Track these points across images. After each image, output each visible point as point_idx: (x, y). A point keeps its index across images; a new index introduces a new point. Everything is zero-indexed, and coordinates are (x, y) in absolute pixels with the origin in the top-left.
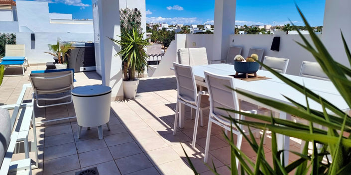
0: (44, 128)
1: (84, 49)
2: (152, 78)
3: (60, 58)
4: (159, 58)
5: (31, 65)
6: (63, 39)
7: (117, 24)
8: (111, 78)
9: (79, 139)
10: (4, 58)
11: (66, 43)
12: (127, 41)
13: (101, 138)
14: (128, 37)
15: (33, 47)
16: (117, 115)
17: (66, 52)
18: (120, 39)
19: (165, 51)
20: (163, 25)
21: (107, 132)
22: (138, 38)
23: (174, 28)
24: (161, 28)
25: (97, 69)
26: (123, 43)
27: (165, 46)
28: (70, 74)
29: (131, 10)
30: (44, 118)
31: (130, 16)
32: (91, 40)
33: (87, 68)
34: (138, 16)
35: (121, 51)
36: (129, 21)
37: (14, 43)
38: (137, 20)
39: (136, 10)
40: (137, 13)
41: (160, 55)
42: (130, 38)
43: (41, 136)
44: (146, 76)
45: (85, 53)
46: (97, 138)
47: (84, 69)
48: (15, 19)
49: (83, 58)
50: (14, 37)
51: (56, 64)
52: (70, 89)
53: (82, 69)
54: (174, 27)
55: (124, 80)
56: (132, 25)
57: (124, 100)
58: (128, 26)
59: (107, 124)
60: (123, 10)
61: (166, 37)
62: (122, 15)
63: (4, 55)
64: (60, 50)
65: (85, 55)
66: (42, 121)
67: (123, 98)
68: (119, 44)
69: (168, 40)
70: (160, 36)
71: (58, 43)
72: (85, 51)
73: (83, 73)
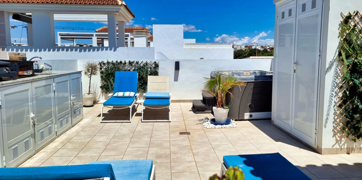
1: (253, 85)
3: (220, 99)
5: (172, 101)
15: (176, 79)
17: (229, 90)
25: (273, 117)
33: (256, 115)
37: (156, 74)
45: (253, 91)
47: (251, 116)
49: (250, 98)
50: (157, 66)
51: (214, 108)
53: (247, 116)
65: (253, 94)
72: (254, 88)
73: (248, 121)
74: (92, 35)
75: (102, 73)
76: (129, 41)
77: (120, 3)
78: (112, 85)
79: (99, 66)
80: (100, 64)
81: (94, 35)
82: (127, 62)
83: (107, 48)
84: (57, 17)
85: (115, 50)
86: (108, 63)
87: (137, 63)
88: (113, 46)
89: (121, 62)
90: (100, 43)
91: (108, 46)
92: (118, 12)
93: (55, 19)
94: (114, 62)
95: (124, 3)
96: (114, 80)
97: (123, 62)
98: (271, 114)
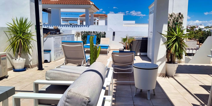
0: (116, 85)
1: (141, 41)
2: (188, 64)
3: (127, 46)
4: (194, 51)
5: (112, 50)
6: (130, 35)
7: (165, 23)
8: (157, 60)
9: (135, 96)
10: (100, 45)
11: (131, 38)
12: (171, 35)
13: (149, 99)
14: (173, 32)
15: (113, 40)
16: (160, 86)
17: (131, 43)
18: (167, 34)
19: (199, 47)
20: (199, 26)
21: (153, 96)
22: (180, 33)
23: (209, 29)
24: (197, 29)
25: (148, 55)
26: (168, 36)
27: (200, 43)
28: (133, 55)
29: (176, 14)
30: (116, 80)
31: (175, 18)
32: (146, 36)
33: (142, 54)
34: (181, 18)
35: (166, 41)
36: (174, 22)
37: (104, 37)
38: (180, 21)
39: (180, 14)
40: (180, 16)
41: (195, 49)
42: (174, 33)
43: (114, 89)
44: (183, 62)
45: (141, 44)
46: (147, 98)
47: (140, 54)
48: (106, 24)
49: (140, 47)
50: (105, 34)
51: (124, 50)
52: (131, 64)
53: (138, 54)
54: (210, 27)
55: (167, 63)
56: (176, 25)
57: (166, 77)
58: (173, 25)
59: (153, 90)
60: (170, 14)
61: (202, 36)
62: (169, 18)
63: (99, 43)
64: (127, 41)
65: (141, 45)
66: (115, 81)
67: (165, 75)
68: (165, 37)
69: (203, 38)
70: (196, 35)
71: (127, 37)
72: (142, 42)
73: (139, 56)
74: (78, 19)
75: (82, 36)
76: (96, 22)
77: (91, 3)
78: (86, 41)
79: (81, 33)
80: (81, 32)
81: (79, 19)
82: (93, 31)
83: (85, 26)
84: (62, 10)
85: (88, 27)
86: (85, 32)
87: (97, 32)
88: (88, 25)
89: (90, 32)
90: (82, 23)
91: (85, 25)
92: (90, 8)
93: (61, 11)
94: (87, 31)
95: (93, 3)
96: (87, 39)
97: (91, 32)
98: (147, 54)
